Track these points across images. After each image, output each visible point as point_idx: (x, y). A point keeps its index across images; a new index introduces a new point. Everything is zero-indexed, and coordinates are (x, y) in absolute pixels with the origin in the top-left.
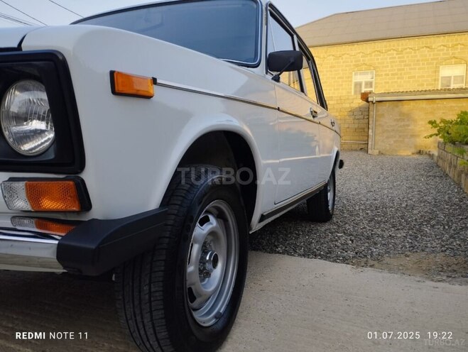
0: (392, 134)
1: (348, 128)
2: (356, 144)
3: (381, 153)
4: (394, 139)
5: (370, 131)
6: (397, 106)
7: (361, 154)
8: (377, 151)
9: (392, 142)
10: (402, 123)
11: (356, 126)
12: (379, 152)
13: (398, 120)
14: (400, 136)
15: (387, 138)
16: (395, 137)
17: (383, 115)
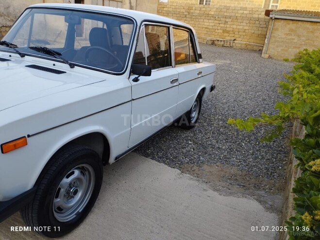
0: (281, 44)
1: (254, 33)
2: (257, 46)
3: (270, 57)
4: (282, 48)
5: (266, 40)
6: (289, 24)
7: (257, 55)
8: (268, 55)
9: (280, 50)
10: (290, 37)
11: (260, 32)
12: (269, 56)
13: (287, 34)
14: (286, 46)
15: (277, 46)
16: (283, 47)
17: (277, 29)
